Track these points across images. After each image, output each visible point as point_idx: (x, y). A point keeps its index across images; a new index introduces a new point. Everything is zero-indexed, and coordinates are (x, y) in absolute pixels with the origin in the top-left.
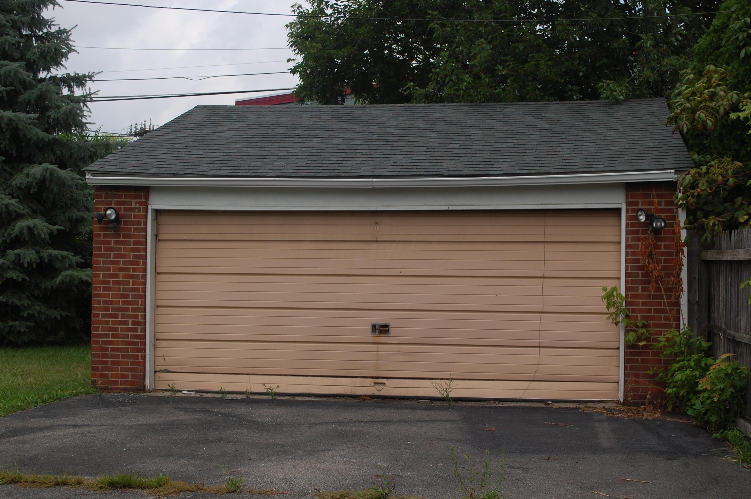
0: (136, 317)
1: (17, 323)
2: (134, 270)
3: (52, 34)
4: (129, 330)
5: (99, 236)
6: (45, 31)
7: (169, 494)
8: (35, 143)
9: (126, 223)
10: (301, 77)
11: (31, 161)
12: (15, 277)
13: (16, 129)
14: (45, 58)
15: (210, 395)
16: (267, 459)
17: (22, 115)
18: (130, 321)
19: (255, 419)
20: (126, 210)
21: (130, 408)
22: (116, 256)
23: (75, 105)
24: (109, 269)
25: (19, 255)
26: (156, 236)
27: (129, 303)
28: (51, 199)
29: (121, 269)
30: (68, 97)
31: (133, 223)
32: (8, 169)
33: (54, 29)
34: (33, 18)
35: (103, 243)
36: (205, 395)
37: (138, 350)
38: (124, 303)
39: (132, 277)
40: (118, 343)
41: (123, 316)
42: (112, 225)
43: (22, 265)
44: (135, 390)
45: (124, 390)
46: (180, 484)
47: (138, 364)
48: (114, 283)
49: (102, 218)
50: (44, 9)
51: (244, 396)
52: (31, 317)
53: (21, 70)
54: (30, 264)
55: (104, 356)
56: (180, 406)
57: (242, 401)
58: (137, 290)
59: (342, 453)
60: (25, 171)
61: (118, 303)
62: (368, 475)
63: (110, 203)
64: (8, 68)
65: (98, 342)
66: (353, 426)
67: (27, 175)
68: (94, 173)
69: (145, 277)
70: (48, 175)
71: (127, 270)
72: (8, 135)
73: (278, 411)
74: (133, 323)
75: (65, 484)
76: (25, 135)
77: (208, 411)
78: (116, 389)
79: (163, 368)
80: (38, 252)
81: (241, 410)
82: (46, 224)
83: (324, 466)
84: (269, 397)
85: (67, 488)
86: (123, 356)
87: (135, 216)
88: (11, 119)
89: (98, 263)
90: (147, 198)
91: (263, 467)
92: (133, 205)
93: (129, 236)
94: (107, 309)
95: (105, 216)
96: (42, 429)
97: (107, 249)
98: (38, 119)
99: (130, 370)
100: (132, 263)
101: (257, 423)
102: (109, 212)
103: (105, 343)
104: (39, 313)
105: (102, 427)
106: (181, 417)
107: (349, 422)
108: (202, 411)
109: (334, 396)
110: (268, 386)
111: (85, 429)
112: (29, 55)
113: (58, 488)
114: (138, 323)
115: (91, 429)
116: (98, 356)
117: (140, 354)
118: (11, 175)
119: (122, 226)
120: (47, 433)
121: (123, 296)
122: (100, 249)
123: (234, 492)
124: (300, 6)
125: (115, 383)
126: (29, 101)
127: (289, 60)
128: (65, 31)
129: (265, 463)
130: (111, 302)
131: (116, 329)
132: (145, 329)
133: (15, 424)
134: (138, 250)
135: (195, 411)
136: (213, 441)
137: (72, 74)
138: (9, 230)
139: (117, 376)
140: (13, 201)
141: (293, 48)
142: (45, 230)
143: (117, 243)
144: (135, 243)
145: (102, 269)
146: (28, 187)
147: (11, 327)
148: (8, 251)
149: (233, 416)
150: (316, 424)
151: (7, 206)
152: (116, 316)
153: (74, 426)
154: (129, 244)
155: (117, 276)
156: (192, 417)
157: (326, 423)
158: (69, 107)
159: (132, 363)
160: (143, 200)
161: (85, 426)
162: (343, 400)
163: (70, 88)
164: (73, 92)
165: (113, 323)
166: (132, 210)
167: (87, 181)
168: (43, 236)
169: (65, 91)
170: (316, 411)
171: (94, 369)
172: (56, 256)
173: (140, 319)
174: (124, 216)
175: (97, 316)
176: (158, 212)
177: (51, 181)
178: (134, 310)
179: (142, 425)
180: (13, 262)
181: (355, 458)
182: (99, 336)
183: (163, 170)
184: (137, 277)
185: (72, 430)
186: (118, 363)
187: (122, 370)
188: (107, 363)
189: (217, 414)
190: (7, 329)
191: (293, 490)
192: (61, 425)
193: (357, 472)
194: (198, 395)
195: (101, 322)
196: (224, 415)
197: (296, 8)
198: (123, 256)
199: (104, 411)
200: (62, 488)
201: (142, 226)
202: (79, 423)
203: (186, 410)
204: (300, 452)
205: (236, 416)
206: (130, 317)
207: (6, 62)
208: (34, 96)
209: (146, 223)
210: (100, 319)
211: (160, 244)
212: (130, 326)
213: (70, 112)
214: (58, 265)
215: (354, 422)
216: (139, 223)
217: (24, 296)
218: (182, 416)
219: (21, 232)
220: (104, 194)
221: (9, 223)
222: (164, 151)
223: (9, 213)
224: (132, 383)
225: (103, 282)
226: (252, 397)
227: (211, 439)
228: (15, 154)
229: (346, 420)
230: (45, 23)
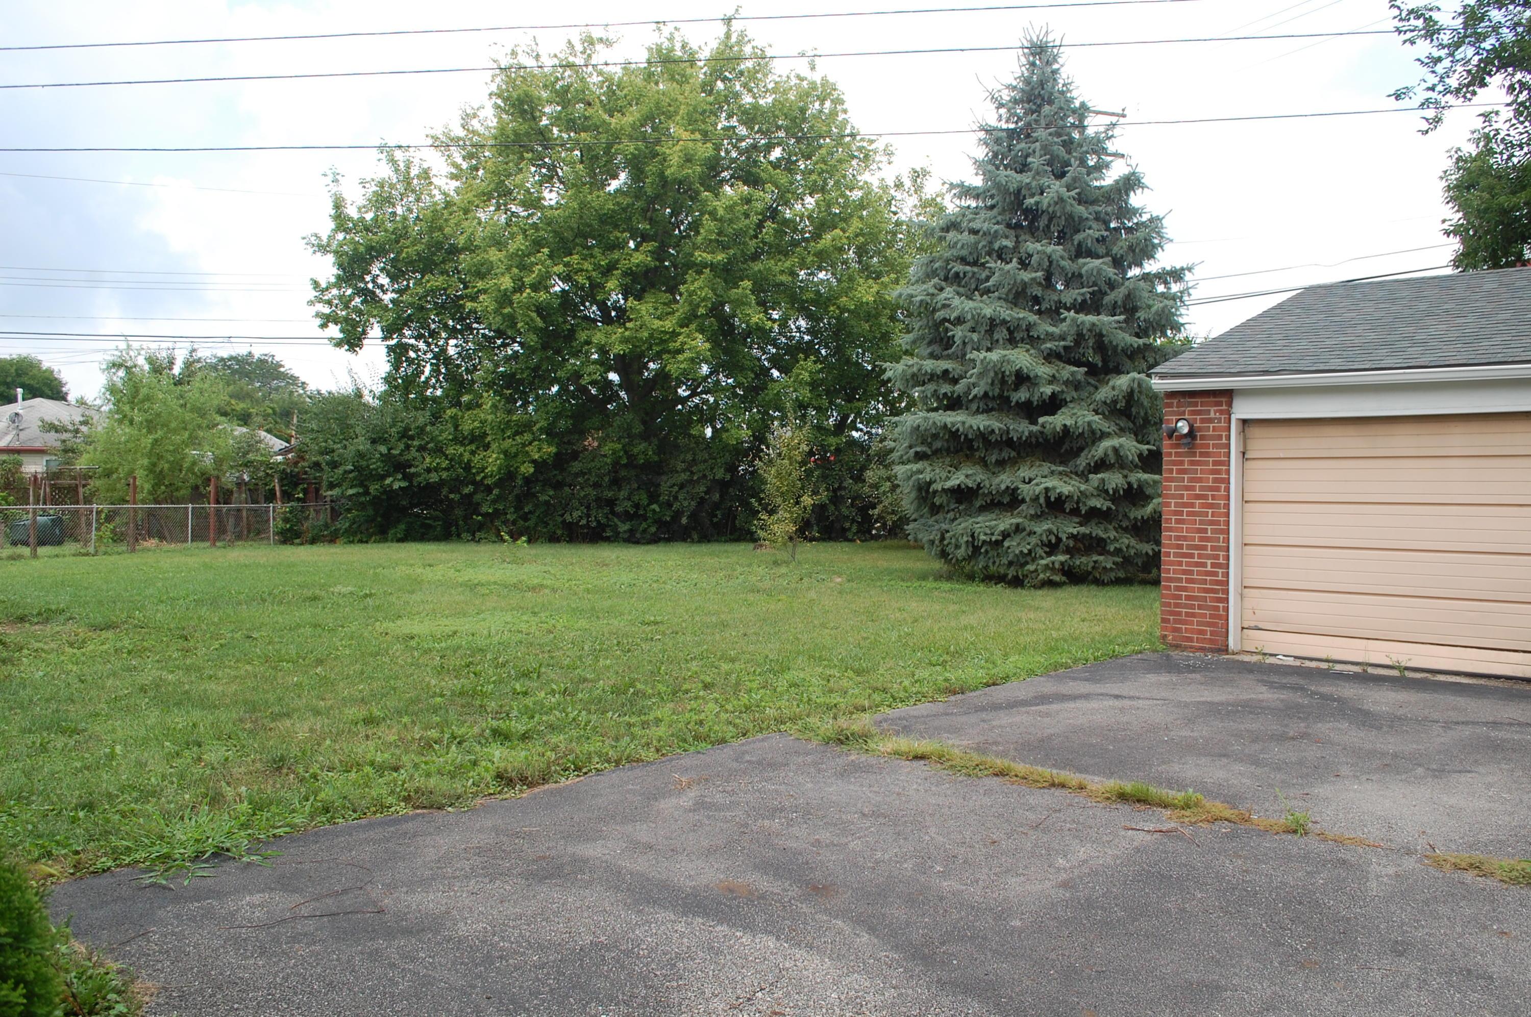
0: (1217, 557)
1: (1101, 558)
2: (1213, 497)
3: (1143, 223)
4: (1208, 573)
5: (1170, 454)
6: (1135, 221)
7: (1195, 823)
8: (1123, 350)
9: (1203, 438)
10: (1463, 241)
11: (1118, 371)
12: (1099, 506)
13: (1100, 335)
14: (1134, 251)
15: (1313, 664)
16: (1364, 778)
17: (1105, 318)
18: (1209, 562)
19: (1365, 707)
20: (1202, 421)
21: (1197, 676)
22: (1191, 480)
23: (1171, 302)
24: (1182, 496)
25: (1103, 480)
26: (1244, 453)
27: (1208, 539)
28: (1142, 414)
29: (1198, 497)
30: (1163, 294)
31: (1212, 438)
32: (1093, 382)
33: (1145, 218)
34: (1120, 208)
35: (1174, 463)
36: (1308, 664)
37: (1219, 600)
38: (1201, 539)
39: (1211, 506)
40: (1193, 590)
41: (1200, 556)
42: (1185, 441)
43: (1107, 491)
44: (1212, 650)
45: (1202, 649)
46: (1218, 807)
47: (1219, 617)
48: (1189, 514)
49: (1172, 433)
50: (1132, 194)
51: (1357, 669)
52: (1118, 551)
53: (1105, 267)
54: (1115, 491)
55: (1177, 605)
56: (1265, 678)
57: (1355, 677)
58: (1218, 523)
59: (1490, 779)
60: (1111, 383)
61: (1193, 539)
62: (1525, 827)
63: (1184, 413)
64: (1091, 265)
65: (1169, 588)
66: (1517, 732)
67: (1113, 388)
68: (1163, 376)
69: (1227, 506)
70: (1136, 386)
71: (1205, 497)
72: (1091, 342)
73: (1402, 696)
74: (1213, 566)
75: (1063, 786)
76: (1111, 342)
77: (1302, 689)
78: (1191, 647)
79: (1253, 624)
80: (1126, 477)
81: (1349, 691)
82: (1135, 443)
83: (1453, 801)
84: (1395, 673)
85: (1065, 792)
86: (1200, 607)
87: (1214, 429)
88: (1094, 324)
89: (1169, 488)
90: (1230, 405)
91: (1355, 791)
92: (1212, 415)
93: (1207, 455)
94: (1180, 547)
95: (1175, 430)
96: (1074, 698)
97: (1180, 472)
98: (1125, 321)
99: (1209, 624)
100: (1211, 489)
101: (1367, 713)
102: (1180, 424)
103: (1178, 588)
104: (1128, 547)
105: (1151, 702)
106: (1261, 696)
107: (1511, 724)
108: (1292, 688)
109: (1497, 677)
110: (1395, 659)
111: (1127, 703)
112: (1115, 250)
113: (1053, 789)
114: (1219, 566)
115: (1135, 703)
116: (1169, 604)
117: (1221, 605)
118: (1097, 388)
119: (1198, 441)
120: (1081, 704)
121: (1200, 531)
122: (1171, 471)
123: (1295, 832)
124: (1459, 149)
125: (1190, 639)
126: (1116, 302)
127: (1444, 221)
128: (1158, 219)
129: (1360, 784)
130: (1185, 538)
131: (1191, 572)
132: (1228, 573)
133: (1048, 687)
134: (1218, 472)
135: (1283, 687)
136: (1293, 738)
137: (1168, 268)
138: (1093, 452)
139: (1192, 631)
140: (1096, 418)
141: (1451, 205)
142: (1133, 450)
143: (1192, 463)
144: (1215, 463)
145: (1173, 496)
146: (1115, 402)
147: (1095, 562)
148: (1091, 476)
149: (1335, 700)
150: (1457, 723)
151: (1089, 424)
152: (1191, 556)
153: (1117, 697)
154: (1207, 464)
155: (1192, 505)
156: (1276, 696)
157: (1473, 723)
158: (1161, 305)
159: (1211, 616)
160: (1224, 407)
161: (1131, 698)
162: (1507, 684)
163: (1166, 283)
164: (1169, 288)
165: (1188, 564)
166: (1211, 421)
167: (1154, 387)
168: (1130, 458)
169: (1161, 288)
170: (1461, 701)
171: (1164, 620)
172: (1146, 481)
173: (1221, 561)
174: (1200, 429)
175: (1168, 555)
176: (1245, 422)
177: (1140, 392)
178: (1213, 548)
179: (1203, 703)
180: (1097, 488)
181: (1509, 791)
182: (1170, 580)
183: (1250, 368)
184: (1218, 506)
185: (1112, 702)
186: (1193, 615)
187: (1199, 623)
188: (1179, 614)
189: (1314, 693)
190: (1091, 564)
191: (1391, 840)
192: (1102, 695)
193: (1507, 818)
194: (1298, 663)
195: (1172, 563)
196: (1323, 697)
197: (1453, 153)
198: (1200, 480)
199: (1164, 678)
200: (1058, 792)
201: (1224, 441)
202: (1124, 693)
203: (1271, 685)
204: (1420, 771)
205: (1338, 700)
206: (1208, 557)
207: (1088, 259)
208: (1121, 295)
209: (1228, 438)
210: (1172, 558)
211: (1249, 464)
212: (1209, 568)
213: (1163, 311)
214: (1149, 491)
215: (1520, 724)
216: (1220, 437)
217: (1111, 527)
218: (1264, 694)
219: (1106, 454)
220: (1175, 401)
221: (1093, 443)
222: (1256, 344)
223: (1093, 432)
224: (1211, 641)
225: (1176, 513)
226: (1370, 670)
227: (1291, 734)
228: (1100, 364)
229: (1507, 721)
230: (1135, 212)
